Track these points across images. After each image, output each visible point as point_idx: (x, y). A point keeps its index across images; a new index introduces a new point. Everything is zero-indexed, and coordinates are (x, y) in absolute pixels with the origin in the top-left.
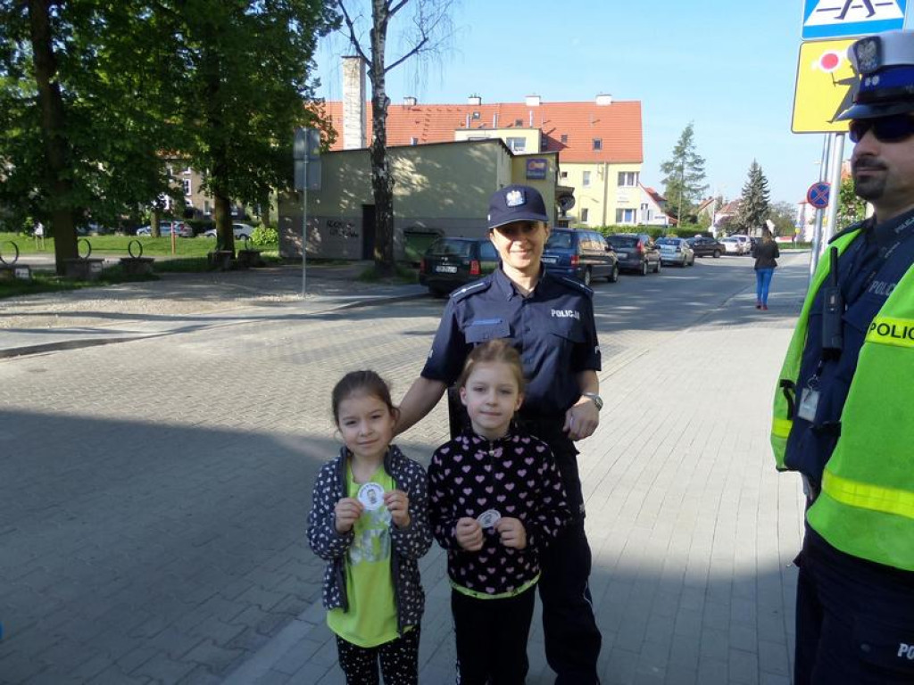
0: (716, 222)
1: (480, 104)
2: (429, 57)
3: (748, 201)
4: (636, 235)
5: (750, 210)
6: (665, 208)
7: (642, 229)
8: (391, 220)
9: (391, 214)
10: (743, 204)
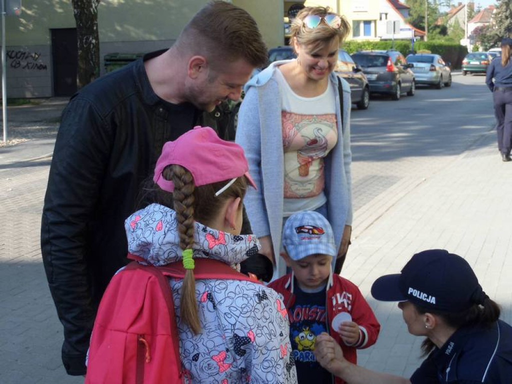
0: (469, 34)
3: (504, 7)
4: (384, 51)
5: (507, 18)
6: (409, 18)
7: (385, 43)
8: (97, 46)
9: (97, 38)
10: (499, 11)
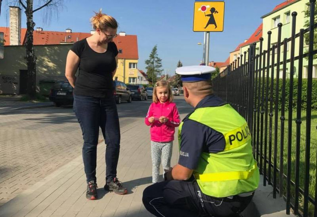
1: (71, 32)
2: (52, 8)
3: (178, 76)
6: (147, 78)
8: (35, 75)
9: (35, 72)
10: (176, 77)
